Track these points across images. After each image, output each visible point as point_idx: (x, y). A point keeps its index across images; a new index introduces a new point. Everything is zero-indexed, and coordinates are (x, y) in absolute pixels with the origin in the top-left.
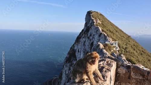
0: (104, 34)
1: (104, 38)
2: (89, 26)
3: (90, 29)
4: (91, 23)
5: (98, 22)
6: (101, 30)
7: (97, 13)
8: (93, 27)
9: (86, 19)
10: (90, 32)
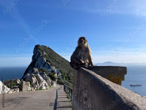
0: (47, 63)
1: (48, 67)
2: (36, 58)
3: (37, 61)
4: (38, 55)
5: (44, 54)
6: (45, 60)
7: (45, 47)
8: (39, 59)
9: (34, 52)
10: (36, 63)
